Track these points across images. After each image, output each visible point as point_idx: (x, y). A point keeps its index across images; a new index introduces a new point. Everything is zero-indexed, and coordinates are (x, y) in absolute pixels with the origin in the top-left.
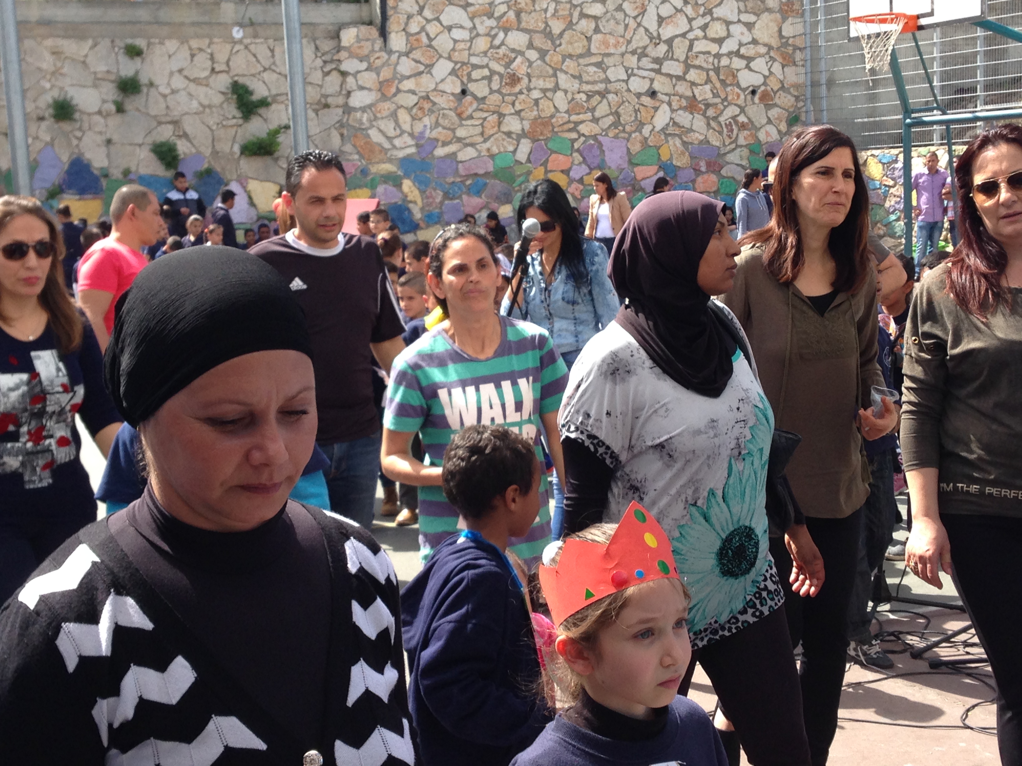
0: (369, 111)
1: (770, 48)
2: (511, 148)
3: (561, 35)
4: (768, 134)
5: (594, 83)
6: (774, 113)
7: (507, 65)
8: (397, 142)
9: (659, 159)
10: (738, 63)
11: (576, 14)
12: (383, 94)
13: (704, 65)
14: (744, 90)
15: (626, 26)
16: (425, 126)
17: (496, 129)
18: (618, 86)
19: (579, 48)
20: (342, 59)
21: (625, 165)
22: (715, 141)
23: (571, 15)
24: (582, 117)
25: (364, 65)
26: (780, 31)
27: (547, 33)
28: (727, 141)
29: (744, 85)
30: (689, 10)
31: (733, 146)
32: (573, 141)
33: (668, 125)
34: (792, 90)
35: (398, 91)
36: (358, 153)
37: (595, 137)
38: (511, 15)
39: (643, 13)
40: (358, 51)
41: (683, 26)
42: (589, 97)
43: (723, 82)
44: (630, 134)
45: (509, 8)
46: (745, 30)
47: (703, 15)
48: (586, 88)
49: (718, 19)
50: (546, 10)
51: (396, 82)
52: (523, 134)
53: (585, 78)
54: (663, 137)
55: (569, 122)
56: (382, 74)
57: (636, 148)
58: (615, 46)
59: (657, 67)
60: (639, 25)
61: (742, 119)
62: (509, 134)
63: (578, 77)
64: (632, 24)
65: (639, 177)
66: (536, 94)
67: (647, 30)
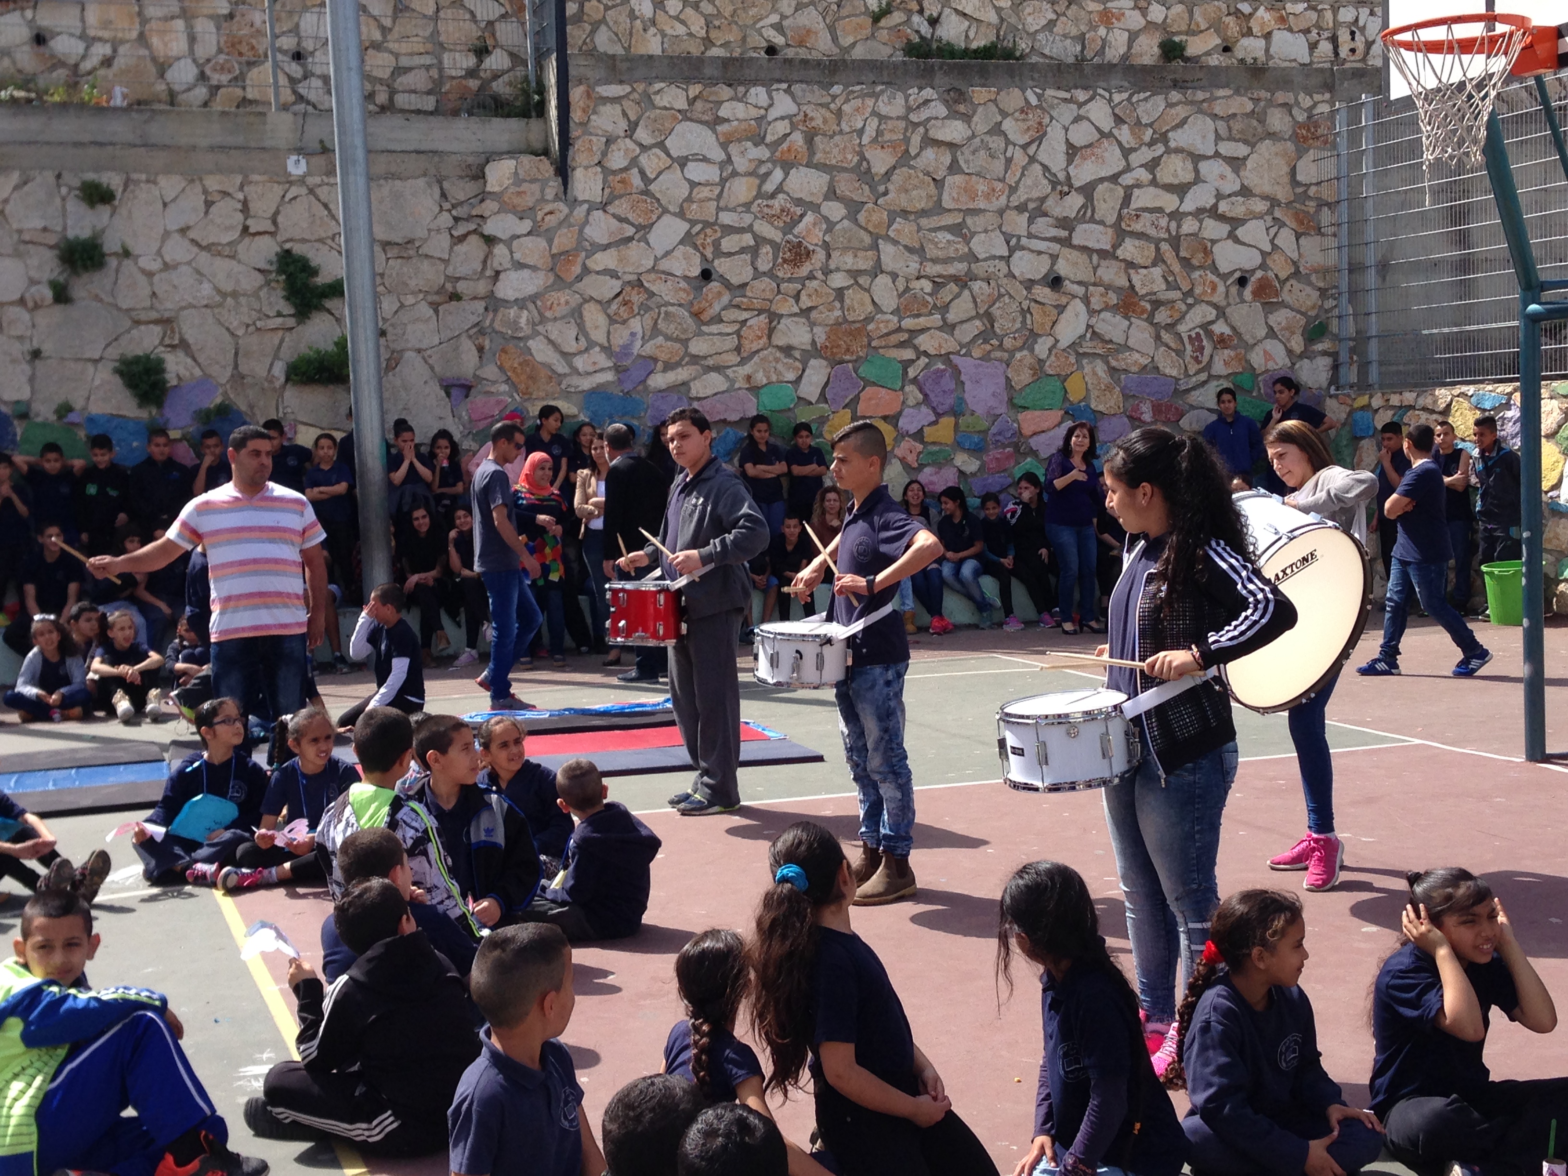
0: (531, 306)
1: (1274, 202)
2: (791, 376)
3: (888, 175)
4: (1268, 356)
5: (947, 261)
6: (1279, 318)
7: (788, 228)
8: (580, 363)
9: (1065, 399)
10: (1213, 229)
11: (916, 139)
12: (558, 276)
13: (1152, 232)
14: (1224, 277)
15: (1009, 161)
16: (633, 334)
17: (765, 340)
18: (991, 267)
19: (919, 199)
20: (486, 214)
21: (1002, 409)
22: (1170, 367)
23: (907, 140)
24: (922, 321)
25: (526, 225)
26: (1293, 171)
27: (864, 173)
28: (1193, 368)
29: (1224, 267)
30: (1125, 134)
31: (1203, 376)
32: (906, 364)
33: (1082, 337)
34: (1313, 278)
35: (586, 271)
36: (508, 380)
37: (946, 358)
38: (798, 138)
39: (1040, 137)
40: (516, 201)
41: (1113, 161)
42: (938, 285)
43: (1186, 263)
44: (1012, 352)
45: (794, 127)
46: (1227, 170)
47: (1150, 144)
48: (932, 269)
49: (1178, 151)
50: (861, 132)
51: (583, 254)
52: (815, 351)
53: (931, 251)
54: (1072, 359)
55: (899, 329)
56: (556, 241)
57: (1022, 378)
58: (987, 196)
59: (1064, 234)
60: (1032, 159)
61: (1220, 328)
62: (787, 350)
63: (919, 251)
64: (1020, 159)
65: (1027, 430)
66: (839, 280)
67: (1045, 168)
